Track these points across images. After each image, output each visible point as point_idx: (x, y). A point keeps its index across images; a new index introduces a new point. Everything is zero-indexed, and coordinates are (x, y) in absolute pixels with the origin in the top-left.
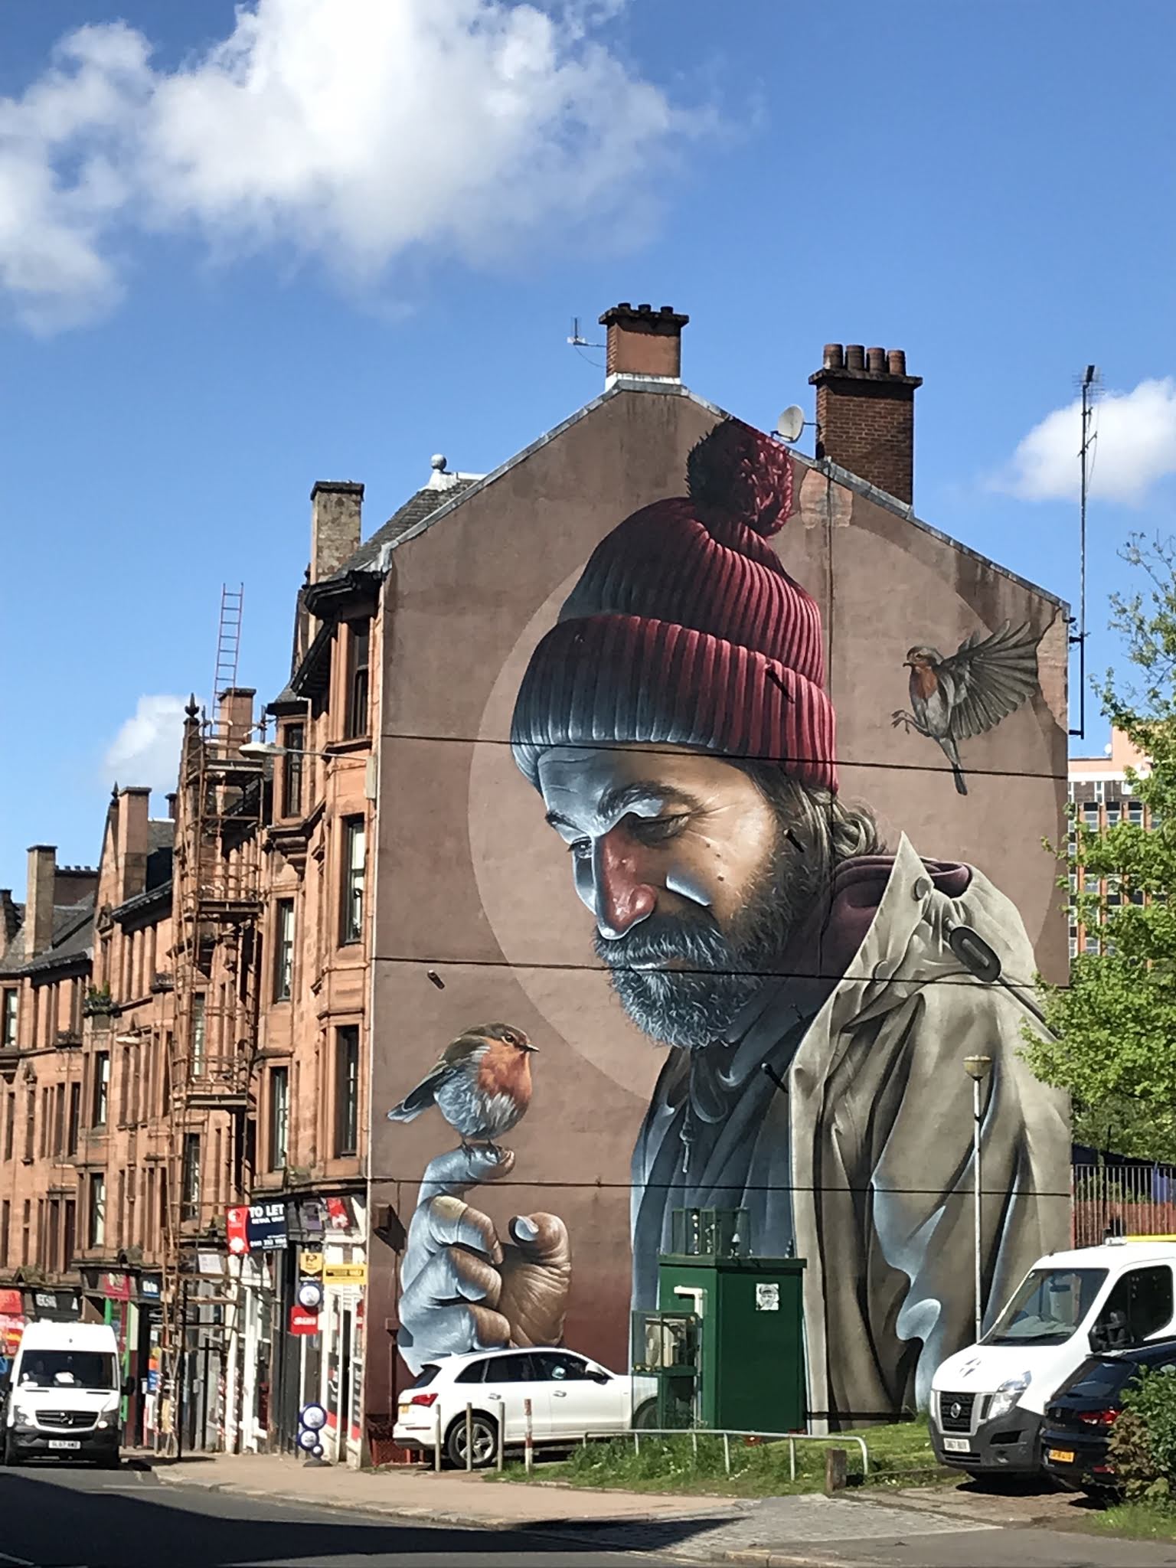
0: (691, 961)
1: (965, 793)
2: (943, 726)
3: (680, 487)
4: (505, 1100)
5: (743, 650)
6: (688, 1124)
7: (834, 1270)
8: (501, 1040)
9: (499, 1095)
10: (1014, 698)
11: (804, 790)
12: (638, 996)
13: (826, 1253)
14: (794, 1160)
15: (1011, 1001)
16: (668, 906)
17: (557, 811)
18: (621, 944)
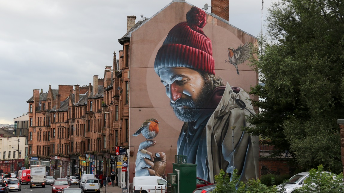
0: (188, 106)
1: (239, 74)
2: (235, 62)
3: (185, 20)
4: (154, 132)
5: (197, 49)
6: (188, 136)
7: (215, 161)
8: (153, 121)
10: (248, 57)
11: (209, 75)
12: (178, 113)
13: (213, 158)
14: (207, 141)
15: (247, 112)
16: (184, 97)
17: (163, 80)
18: (175, 104)
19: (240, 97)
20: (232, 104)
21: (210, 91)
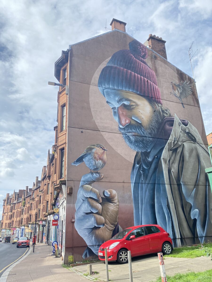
0: (139, 134)
2: (179, 96)
3: (128, 48)
4: (100, 161)
6: (142, 169)
7: (177, 203)
8: (99, 147)
9: (99, 160)
10: (189, 93)
11: (156, 103)
12: (128, 140)
13: (174, 199)
14: (165, 178)
15: (199, 146)
16: (133, 122)
17: (109, 101)
18: (124, 129)
19: (189, 130)
20: (183, 137)
21: (160, 120)
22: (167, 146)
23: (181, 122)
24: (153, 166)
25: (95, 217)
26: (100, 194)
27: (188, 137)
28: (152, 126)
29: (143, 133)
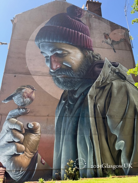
1: (116, 52)
2: (111, 43)
4: (29, 99)
7: (100, 135)
8: (29, 88)
9: (27, 98)
11: (88, 51)
12: (57, 81)
13: (98, 130)
15: (129, 84)
17: (43, 51)
19: (119, 70)
20: (112, 76)
21: (90, 64)
22: (94, 85)
23: (111, 64)
24: (78, 102)
25: (16, 146)
26: (23, 126)
27: (117, 76)
28: (81, 69)
29: (72, 75)
